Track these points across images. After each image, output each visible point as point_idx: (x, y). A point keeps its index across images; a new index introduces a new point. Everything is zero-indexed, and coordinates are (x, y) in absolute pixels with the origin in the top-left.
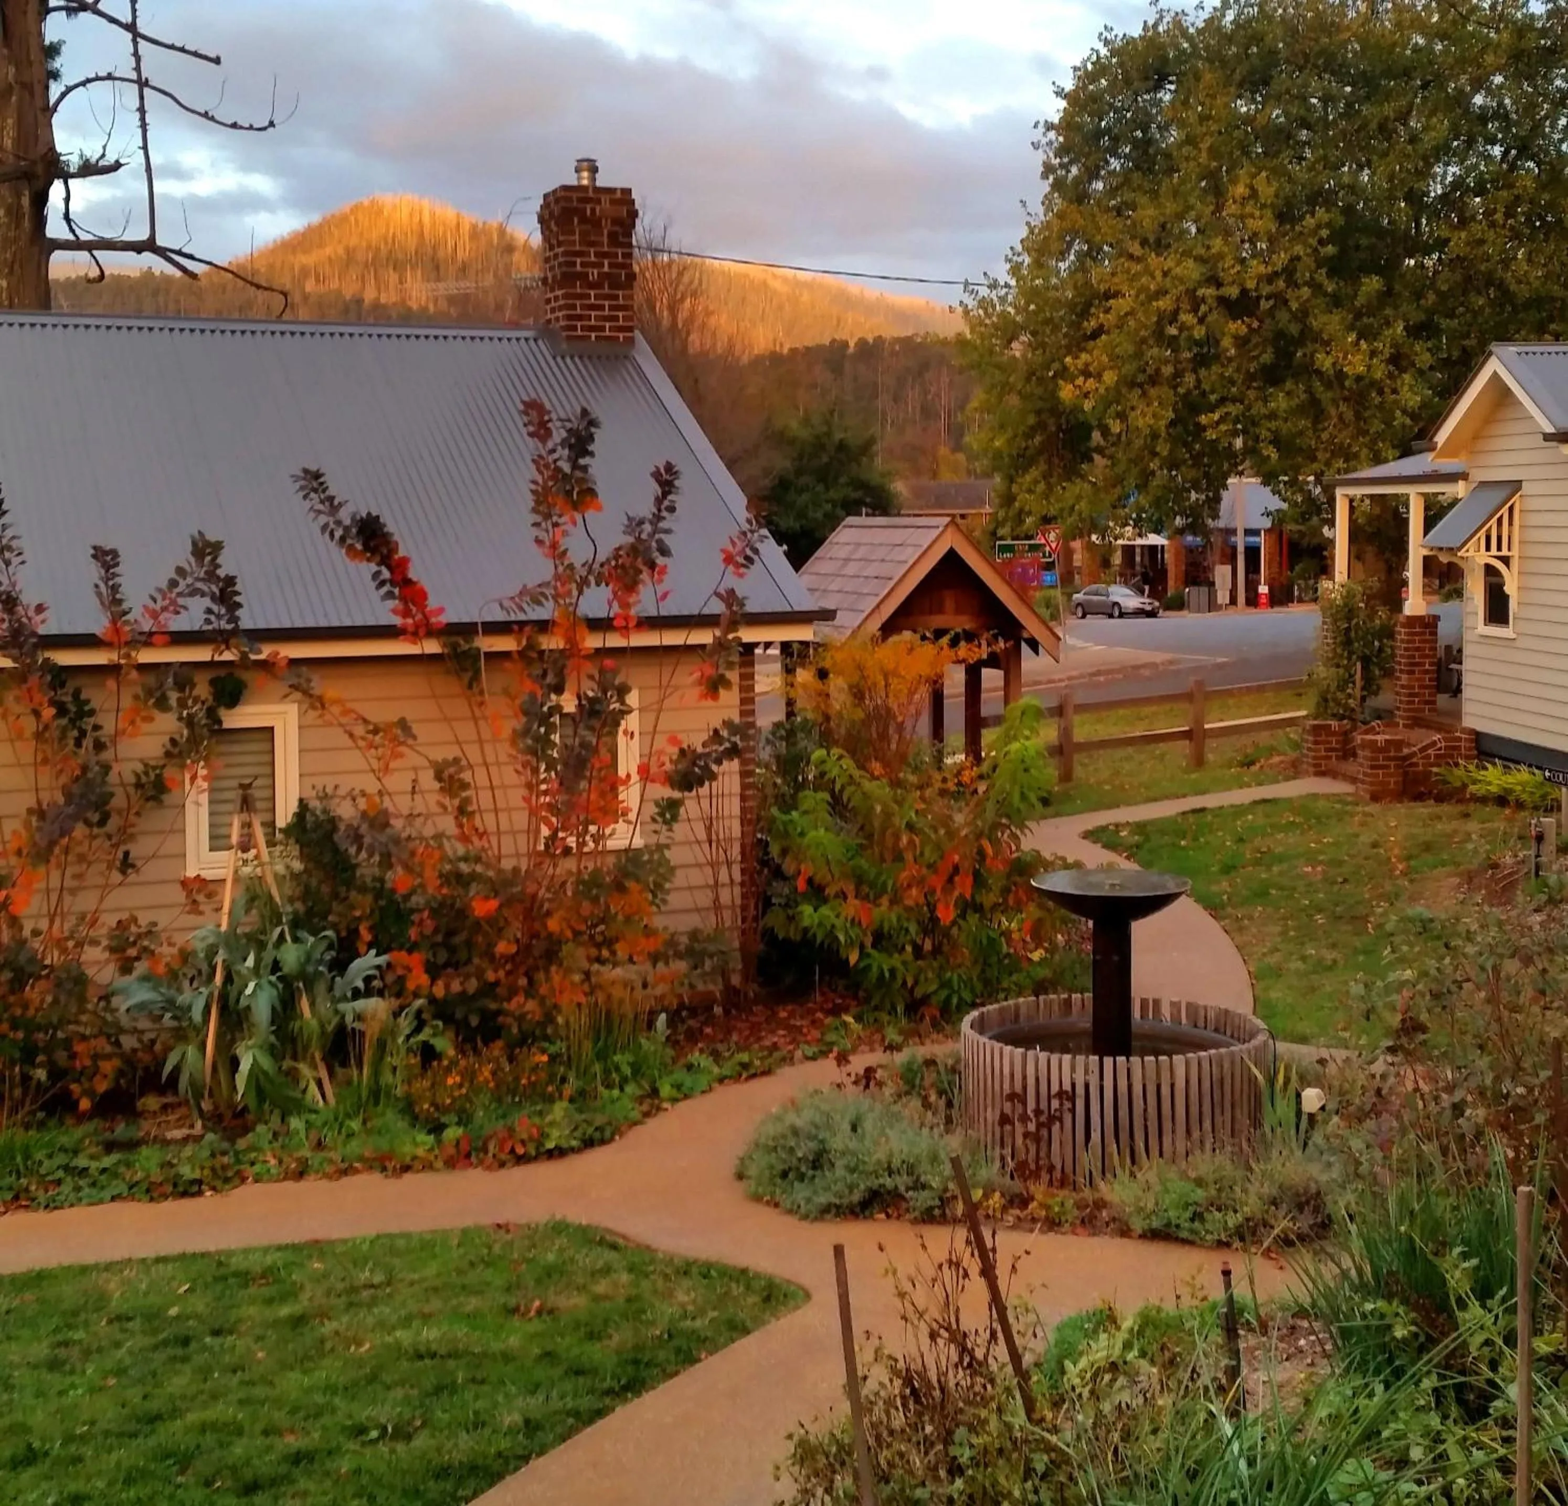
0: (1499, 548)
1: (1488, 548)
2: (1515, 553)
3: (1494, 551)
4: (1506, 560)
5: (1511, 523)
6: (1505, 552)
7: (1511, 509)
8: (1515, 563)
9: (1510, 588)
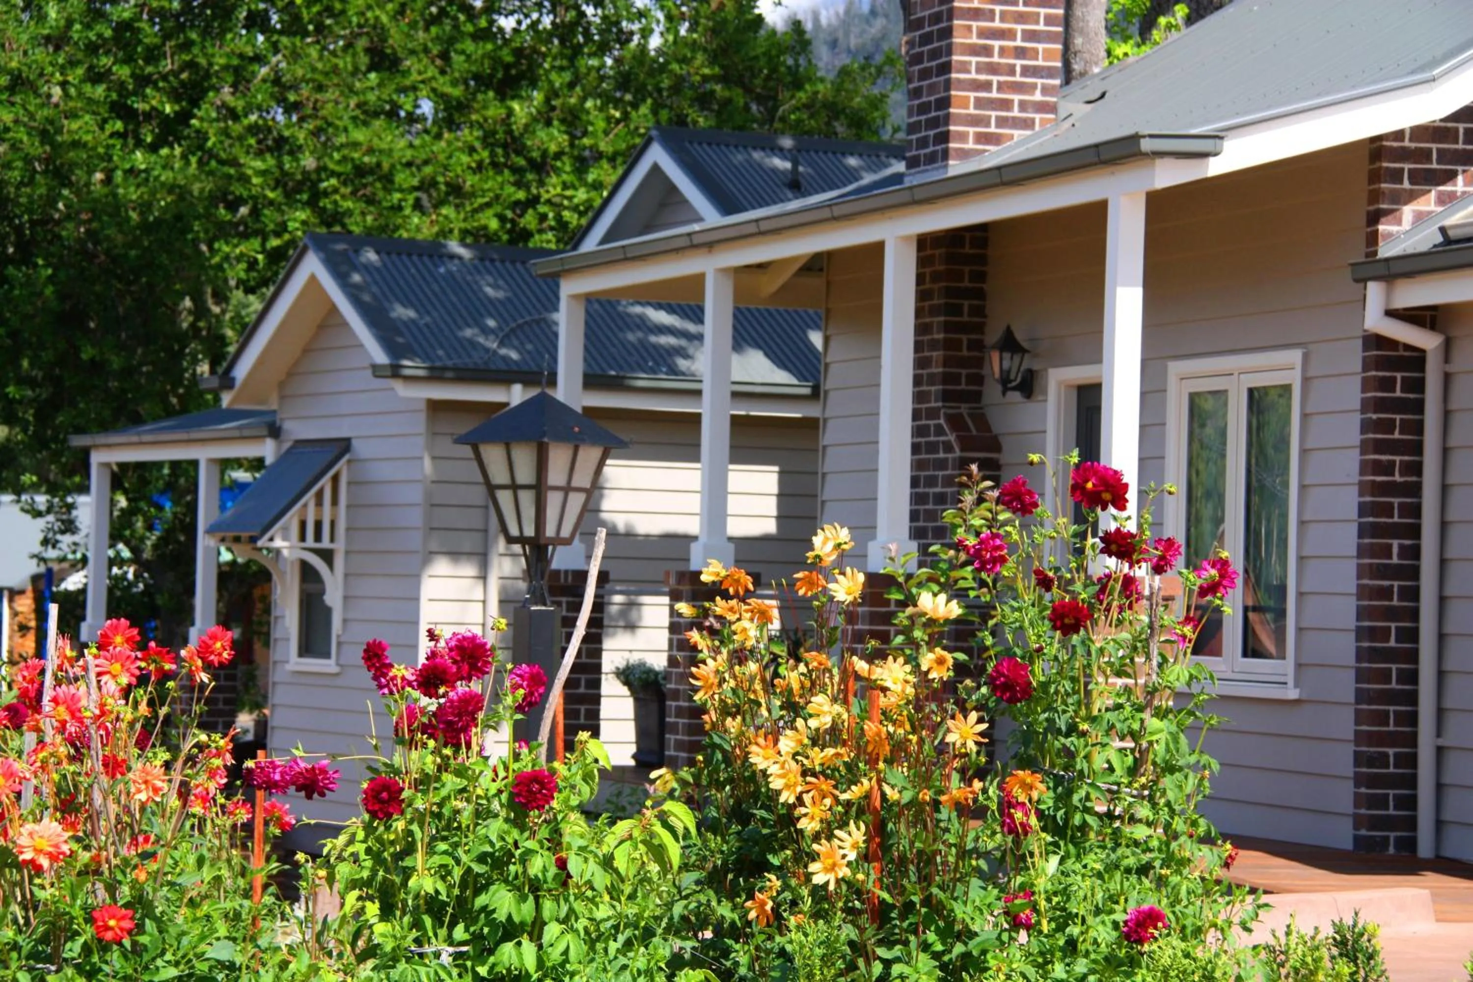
0: (318, 537)
1: (303, 538)
2: (339, 547)
3: (310, 542)
4: (327, 556)
5: (335, 502)
6: (326, 544)
7: (335, 479)
8: (339, 561)
9: (333, 597)
